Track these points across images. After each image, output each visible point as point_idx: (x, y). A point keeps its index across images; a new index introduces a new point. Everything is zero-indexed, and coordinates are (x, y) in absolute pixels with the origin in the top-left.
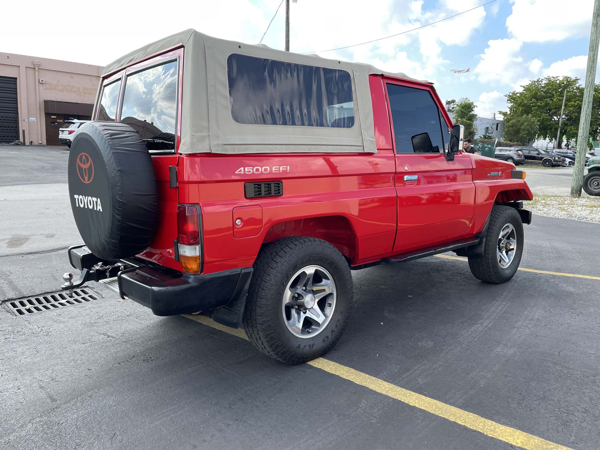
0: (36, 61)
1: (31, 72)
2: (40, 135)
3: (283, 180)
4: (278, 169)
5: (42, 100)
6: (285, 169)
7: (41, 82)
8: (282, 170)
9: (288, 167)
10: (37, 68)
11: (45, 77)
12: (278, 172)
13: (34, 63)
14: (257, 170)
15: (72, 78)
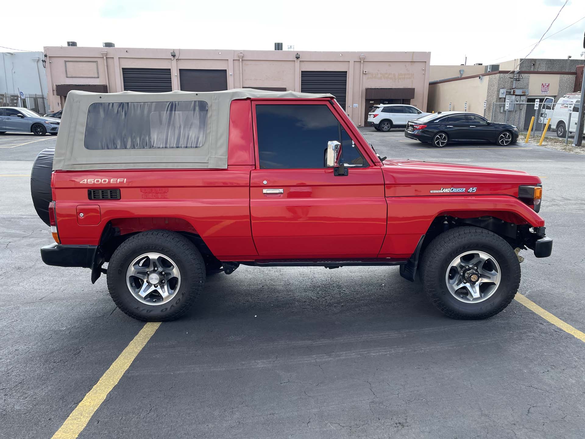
0: (362, 55)
1: (357, 64)
2: (360, 119)
3: (121, 189)
4: (116, 181)
5: (364, 88)
6: (122, 181)
7: (364, 73)
8: (119, 182)
9: (125, 180)
10: (362, 62)
11: (368, 68)
12: (116, 183)
13: (360, 57)
14: (98, 181)
15: (390, 66)
